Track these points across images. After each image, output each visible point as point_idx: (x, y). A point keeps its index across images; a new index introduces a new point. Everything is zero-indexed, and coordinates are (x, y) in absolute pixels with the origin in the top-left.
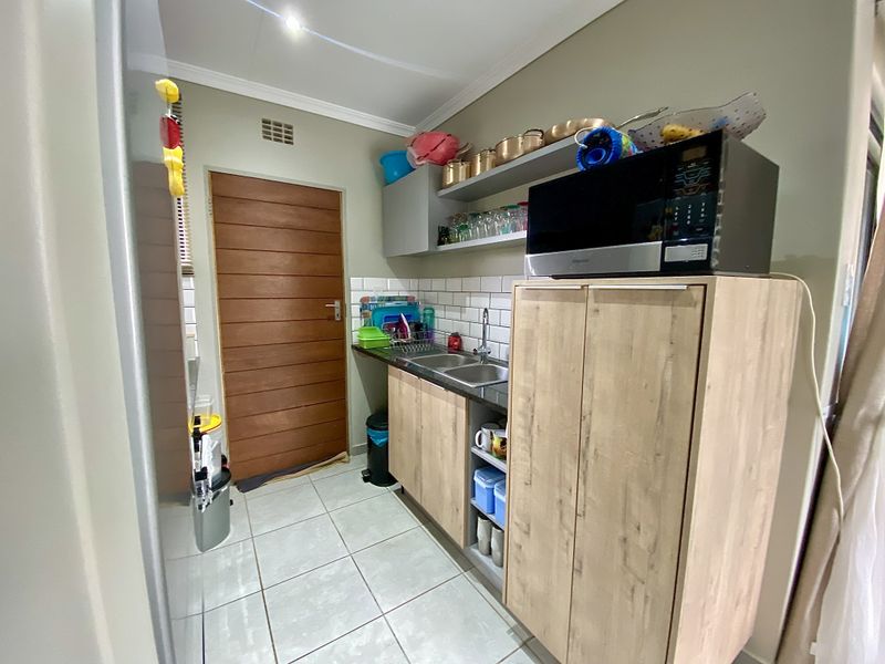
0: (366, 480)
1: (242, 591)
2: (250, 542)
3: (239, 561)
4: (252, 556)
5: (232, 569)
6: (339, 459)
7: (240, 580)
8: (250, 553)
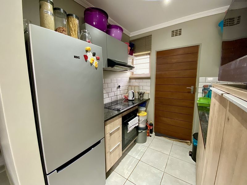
0: (190, 155)
1: (136, 157)
2: (147, 148)
3: (142, 150)
4: (144, 151)
5: (139, 151)
6: (186, 142)
7: (138, 154)
8: (145, 150)
